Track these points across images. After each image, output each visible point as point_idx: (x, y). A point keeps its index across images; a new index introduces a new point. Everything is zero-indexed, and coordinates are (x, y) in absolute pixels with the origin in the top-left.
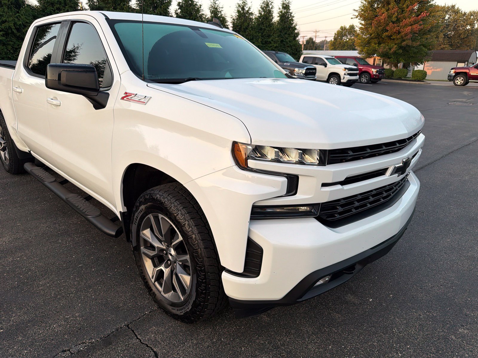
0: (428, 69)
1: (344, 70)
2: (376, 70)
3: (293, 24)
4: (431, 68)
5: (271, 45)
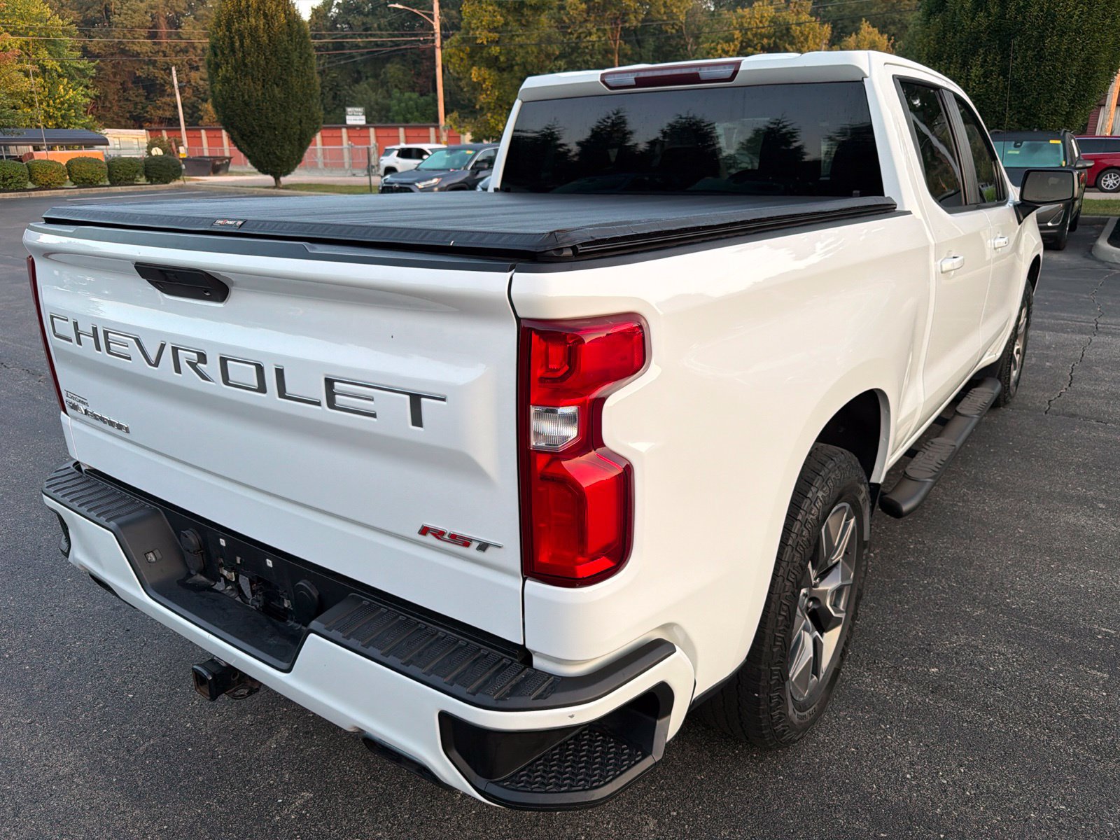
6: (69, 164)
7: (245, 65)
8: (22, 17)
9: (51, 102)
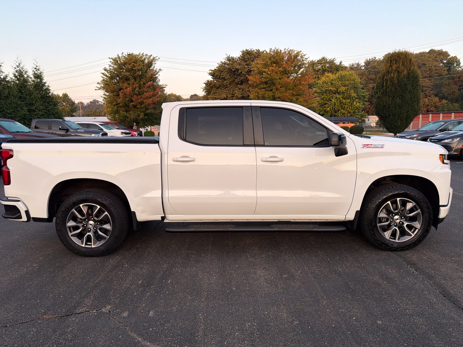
0: (155, 131)
1: (121, 134)
2: (137, 133)
3: (49, 93)
4: (157, 129)
5: (35, 113)
6: (351, 127)
7: (387, 92)
8: (348, 80)
9: (351, 108)
